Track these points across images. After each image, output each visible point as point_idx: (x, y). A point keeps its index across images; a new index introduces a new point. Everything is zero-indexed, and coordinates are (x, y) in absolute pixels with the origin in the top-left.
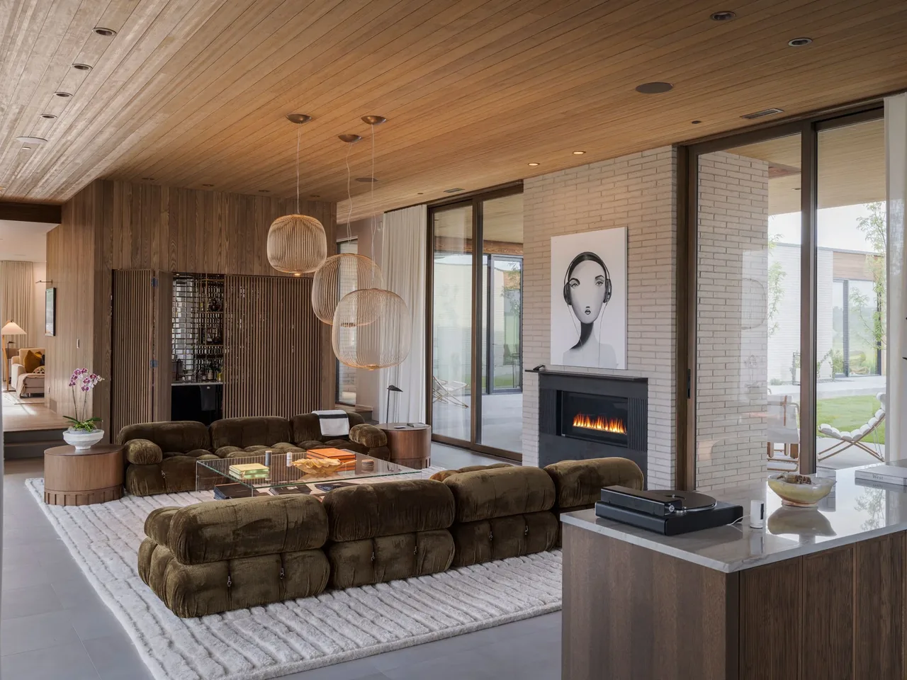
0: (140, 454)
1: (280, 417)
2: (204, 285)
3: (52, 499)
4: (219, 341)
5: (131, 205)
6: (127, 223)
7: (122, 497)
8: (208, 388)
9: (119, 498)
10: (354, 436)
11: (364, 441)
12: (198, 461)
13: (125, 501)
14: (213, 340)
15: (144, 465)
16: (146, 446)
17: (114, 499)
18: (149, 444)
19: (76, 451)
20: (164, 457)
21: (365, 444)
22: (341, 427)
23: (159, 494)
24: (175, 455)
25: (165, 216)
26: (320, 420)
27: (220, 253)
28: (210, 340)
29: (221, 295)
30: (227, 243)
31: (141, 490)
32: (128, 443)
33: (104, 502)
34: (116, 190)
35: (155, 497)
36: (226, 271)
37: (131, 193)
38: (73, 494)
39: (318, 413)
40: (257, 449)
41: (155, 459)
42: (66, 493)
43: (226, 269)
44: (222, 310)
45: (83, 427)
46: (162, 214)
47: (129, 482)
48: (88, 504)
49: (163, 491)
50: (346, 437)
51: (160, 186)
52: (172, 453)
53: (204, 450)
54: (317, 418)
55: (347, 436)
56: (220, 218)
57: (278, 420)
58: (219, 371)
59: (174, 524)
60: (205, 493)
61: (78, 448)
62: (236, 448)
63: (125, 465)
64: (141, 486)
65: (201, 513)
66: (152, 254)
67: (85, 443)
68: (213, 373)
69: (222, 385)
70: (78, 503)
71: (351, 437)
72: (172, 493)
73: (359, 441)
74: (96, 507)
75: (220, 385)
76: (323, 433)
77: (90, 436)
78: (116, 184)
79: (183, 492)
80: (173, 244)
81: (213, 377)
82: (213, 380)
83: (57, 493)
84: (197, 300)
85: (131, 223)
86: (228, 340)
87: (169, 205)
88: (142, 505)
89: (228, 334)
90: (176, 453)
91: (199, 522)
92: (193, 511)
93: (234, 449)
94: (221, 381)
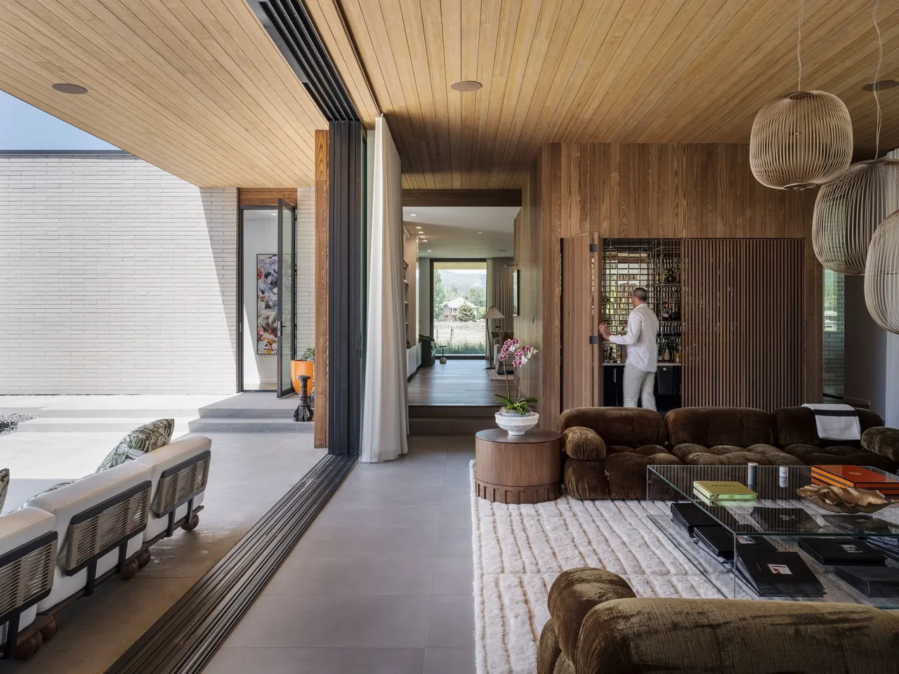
0: (580, 446)
1: (758, 409)
2: (658, 255)
3: (482, 493)
4: (677, 317)
5: (580, 167)
6: (575, 188)
7: (559, 497)
8: (665, 369)
9: (555, 499)
10: (870, 442)
11: (889, 453)
12: (648, 466)
13: (562, 504)
14: (670, 316)
15: (583, 460)
16: (586, 437)
17: (549, 500)
18: (591, 434)
19: (509, 437)
20: (609, 451)
21: (891, 457)
22: (847, 428)
23: (603, 499)
24: (623, 451)
25: (615, 176)
26: (816, 416)
27: (677, 214)
28: (666, 316)
29: (678, 266)
30: (685, 203)
31: (580, 492)
32: (566, 431)
33: (537, 502)
34: (564, 153)
35: (598, 503)
36: (684, 234)
37: (579, 154)
38: (503, 490)
39: (812, 406)
40: (728, 451)
41: (597, 455)
42: (496, 487)
43: (684, 233)
44: (679, 282)
45: (515, 409)
46: (611, 175)
47: (567, 480)
48: (519, 503)
49: (606, 497)
50: (855, 444)
51: (610, 144)
52: (619, 447)
53: (658, 447)
54: (813, 413)
55: (858, 441)
56: (676, 174)
57: (755, 413)
58: (677, 351)
59: (585, 639)
60: (659, 504)
61: (510, 433)
62: (700, 447)
63: (562, 460)
64: (580, 488)
65: (639, 635)
66: (602, 219)
67: (518, 428)
68: (670, 353)
69: (681, 367)
70: (508, 500)
71: (864, 444)
72: (618, 499)
73: (880, 451)
74: (526, 509)
75: (677, 367)
76: (821, 435)
77: (523, 421)
78: (564, 146)
79: (632, 499)
80: (624, 207)
81: (671, 357)
82: (672, 360)
83: (487, 485)
84: (651, 272)
85: (580, 186)
86: (687, 315)
87: (619, 164)
88: (580, 514)
89: (685, 311)
90: (624, 447)
91: (635, 658)
92: (621, 625)
93: (698, 449)
94: (680, 362)
